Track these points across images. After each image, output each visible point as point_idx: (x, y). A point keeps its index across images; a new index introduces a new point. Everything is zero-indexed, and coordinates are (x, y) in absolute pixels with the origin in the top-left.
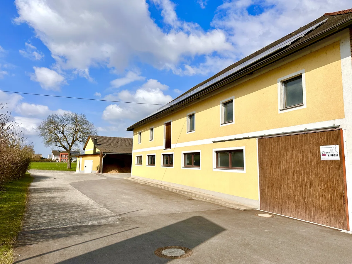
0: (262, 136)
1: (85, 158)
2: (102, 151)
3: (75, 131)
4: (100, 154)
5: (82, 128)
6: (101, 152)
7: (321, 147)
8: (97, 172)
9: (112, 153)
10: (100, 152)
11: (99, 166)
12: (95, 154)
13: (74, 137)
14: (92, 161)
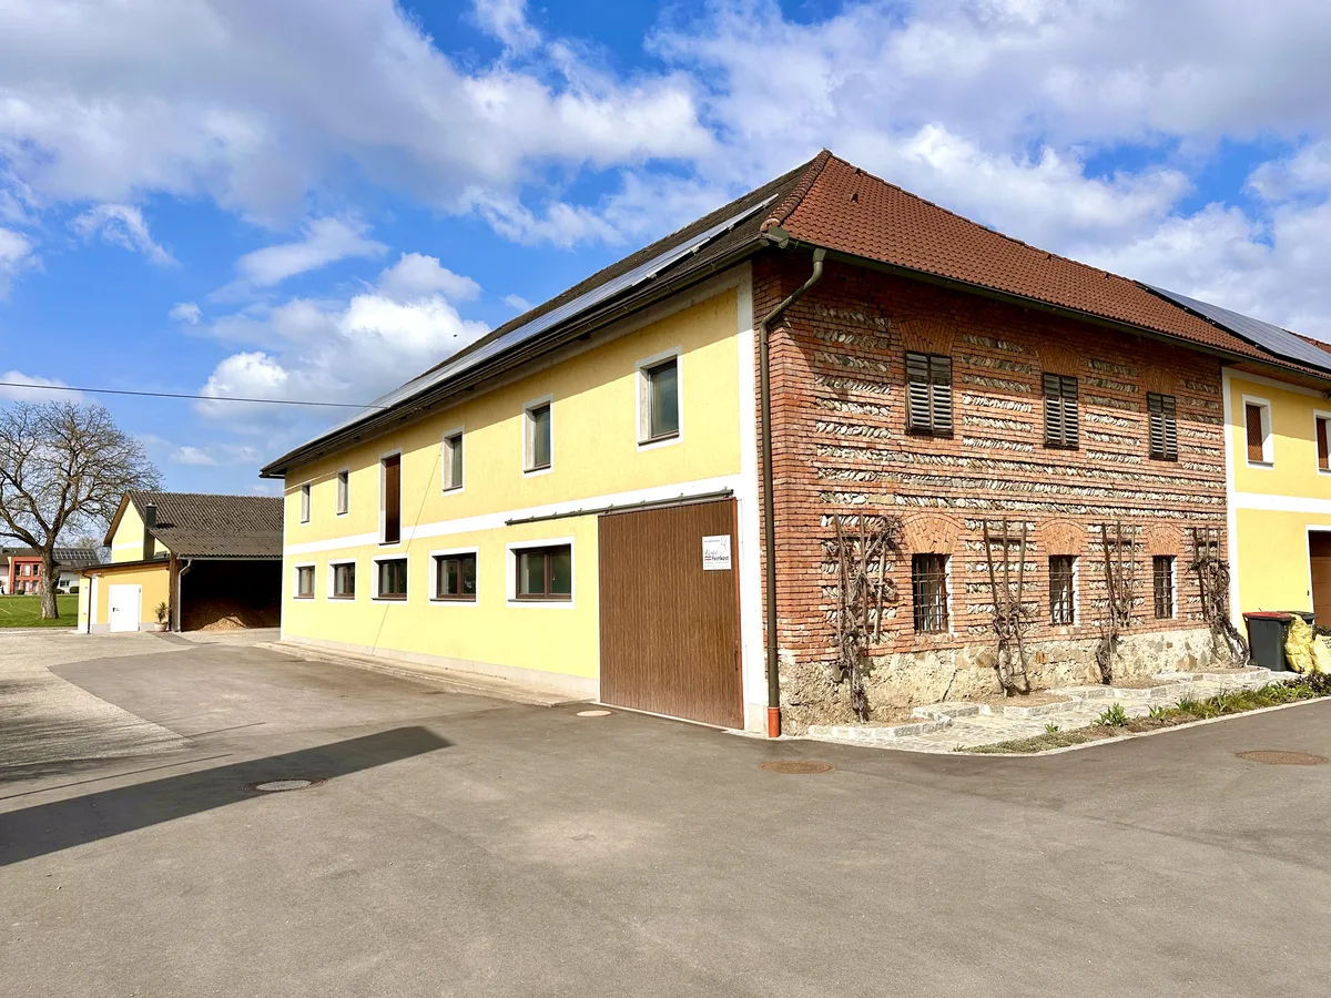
0: (607, 511)
1: (110, 578)
2: (176, 551)
3: (69, 474)
4: (169, 562)
5: (97, 462)
6: (174, 555)
7: (704, 539)
8: (158, 627)
9: (213, 556)
10: (169, 552)
11: (167, 605)
12: (150, 561)
13: (64, 498)
14: (141, 586)
